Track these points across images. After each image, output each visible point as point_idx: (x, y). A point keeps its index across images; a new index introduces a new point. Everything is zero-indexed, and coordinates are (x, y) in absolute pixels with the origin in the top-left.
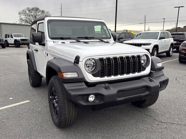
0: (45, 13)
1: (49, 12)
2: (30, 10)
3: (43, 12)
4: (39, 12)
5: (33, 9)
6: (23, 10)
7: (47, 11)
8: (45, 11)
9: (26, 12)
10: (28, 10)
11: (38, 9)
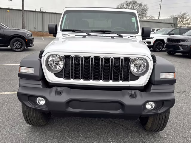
0: (143, 6)
1: (147, 5)
2: (128, 4)
3: (141, 5)
4: (137, 5)
5: (130, 3)
6: (122, 4)
7: (144, 4)
8: (142, 4)
9: (124, 6)
10: (126, 4)
11: (136, 2)
